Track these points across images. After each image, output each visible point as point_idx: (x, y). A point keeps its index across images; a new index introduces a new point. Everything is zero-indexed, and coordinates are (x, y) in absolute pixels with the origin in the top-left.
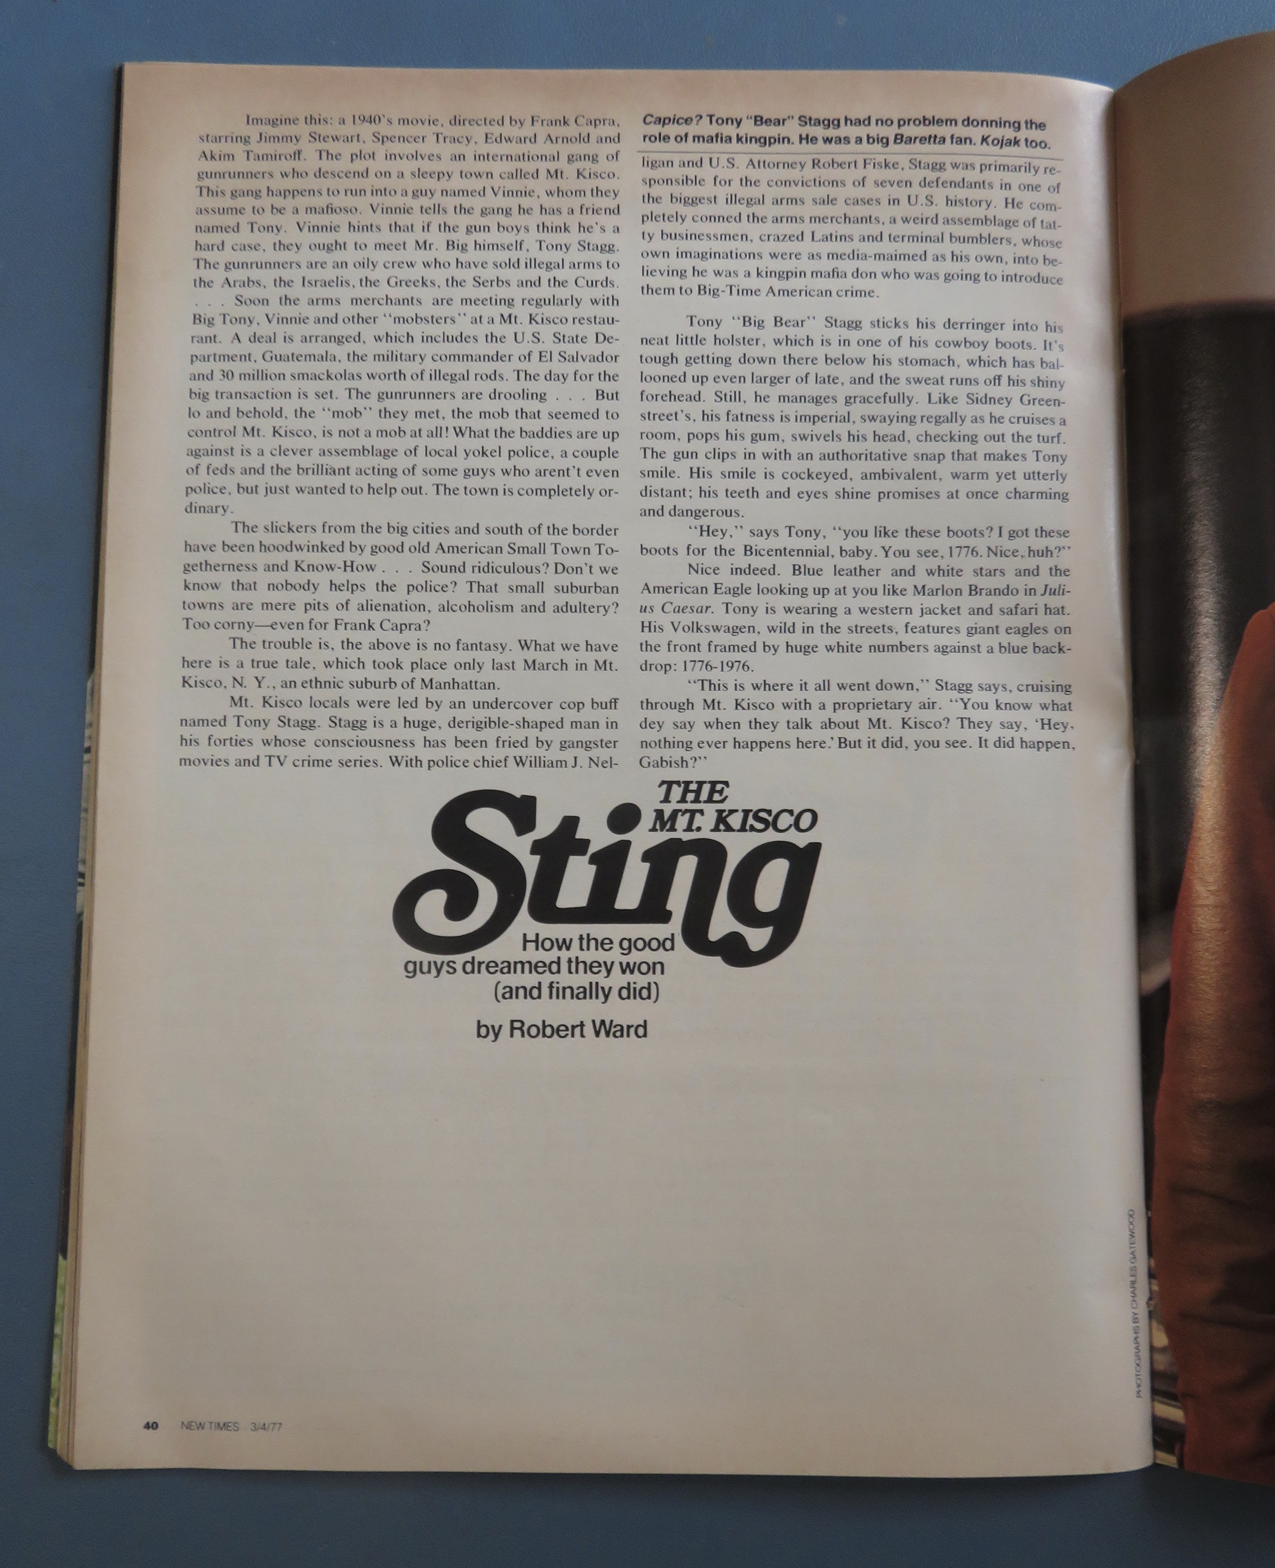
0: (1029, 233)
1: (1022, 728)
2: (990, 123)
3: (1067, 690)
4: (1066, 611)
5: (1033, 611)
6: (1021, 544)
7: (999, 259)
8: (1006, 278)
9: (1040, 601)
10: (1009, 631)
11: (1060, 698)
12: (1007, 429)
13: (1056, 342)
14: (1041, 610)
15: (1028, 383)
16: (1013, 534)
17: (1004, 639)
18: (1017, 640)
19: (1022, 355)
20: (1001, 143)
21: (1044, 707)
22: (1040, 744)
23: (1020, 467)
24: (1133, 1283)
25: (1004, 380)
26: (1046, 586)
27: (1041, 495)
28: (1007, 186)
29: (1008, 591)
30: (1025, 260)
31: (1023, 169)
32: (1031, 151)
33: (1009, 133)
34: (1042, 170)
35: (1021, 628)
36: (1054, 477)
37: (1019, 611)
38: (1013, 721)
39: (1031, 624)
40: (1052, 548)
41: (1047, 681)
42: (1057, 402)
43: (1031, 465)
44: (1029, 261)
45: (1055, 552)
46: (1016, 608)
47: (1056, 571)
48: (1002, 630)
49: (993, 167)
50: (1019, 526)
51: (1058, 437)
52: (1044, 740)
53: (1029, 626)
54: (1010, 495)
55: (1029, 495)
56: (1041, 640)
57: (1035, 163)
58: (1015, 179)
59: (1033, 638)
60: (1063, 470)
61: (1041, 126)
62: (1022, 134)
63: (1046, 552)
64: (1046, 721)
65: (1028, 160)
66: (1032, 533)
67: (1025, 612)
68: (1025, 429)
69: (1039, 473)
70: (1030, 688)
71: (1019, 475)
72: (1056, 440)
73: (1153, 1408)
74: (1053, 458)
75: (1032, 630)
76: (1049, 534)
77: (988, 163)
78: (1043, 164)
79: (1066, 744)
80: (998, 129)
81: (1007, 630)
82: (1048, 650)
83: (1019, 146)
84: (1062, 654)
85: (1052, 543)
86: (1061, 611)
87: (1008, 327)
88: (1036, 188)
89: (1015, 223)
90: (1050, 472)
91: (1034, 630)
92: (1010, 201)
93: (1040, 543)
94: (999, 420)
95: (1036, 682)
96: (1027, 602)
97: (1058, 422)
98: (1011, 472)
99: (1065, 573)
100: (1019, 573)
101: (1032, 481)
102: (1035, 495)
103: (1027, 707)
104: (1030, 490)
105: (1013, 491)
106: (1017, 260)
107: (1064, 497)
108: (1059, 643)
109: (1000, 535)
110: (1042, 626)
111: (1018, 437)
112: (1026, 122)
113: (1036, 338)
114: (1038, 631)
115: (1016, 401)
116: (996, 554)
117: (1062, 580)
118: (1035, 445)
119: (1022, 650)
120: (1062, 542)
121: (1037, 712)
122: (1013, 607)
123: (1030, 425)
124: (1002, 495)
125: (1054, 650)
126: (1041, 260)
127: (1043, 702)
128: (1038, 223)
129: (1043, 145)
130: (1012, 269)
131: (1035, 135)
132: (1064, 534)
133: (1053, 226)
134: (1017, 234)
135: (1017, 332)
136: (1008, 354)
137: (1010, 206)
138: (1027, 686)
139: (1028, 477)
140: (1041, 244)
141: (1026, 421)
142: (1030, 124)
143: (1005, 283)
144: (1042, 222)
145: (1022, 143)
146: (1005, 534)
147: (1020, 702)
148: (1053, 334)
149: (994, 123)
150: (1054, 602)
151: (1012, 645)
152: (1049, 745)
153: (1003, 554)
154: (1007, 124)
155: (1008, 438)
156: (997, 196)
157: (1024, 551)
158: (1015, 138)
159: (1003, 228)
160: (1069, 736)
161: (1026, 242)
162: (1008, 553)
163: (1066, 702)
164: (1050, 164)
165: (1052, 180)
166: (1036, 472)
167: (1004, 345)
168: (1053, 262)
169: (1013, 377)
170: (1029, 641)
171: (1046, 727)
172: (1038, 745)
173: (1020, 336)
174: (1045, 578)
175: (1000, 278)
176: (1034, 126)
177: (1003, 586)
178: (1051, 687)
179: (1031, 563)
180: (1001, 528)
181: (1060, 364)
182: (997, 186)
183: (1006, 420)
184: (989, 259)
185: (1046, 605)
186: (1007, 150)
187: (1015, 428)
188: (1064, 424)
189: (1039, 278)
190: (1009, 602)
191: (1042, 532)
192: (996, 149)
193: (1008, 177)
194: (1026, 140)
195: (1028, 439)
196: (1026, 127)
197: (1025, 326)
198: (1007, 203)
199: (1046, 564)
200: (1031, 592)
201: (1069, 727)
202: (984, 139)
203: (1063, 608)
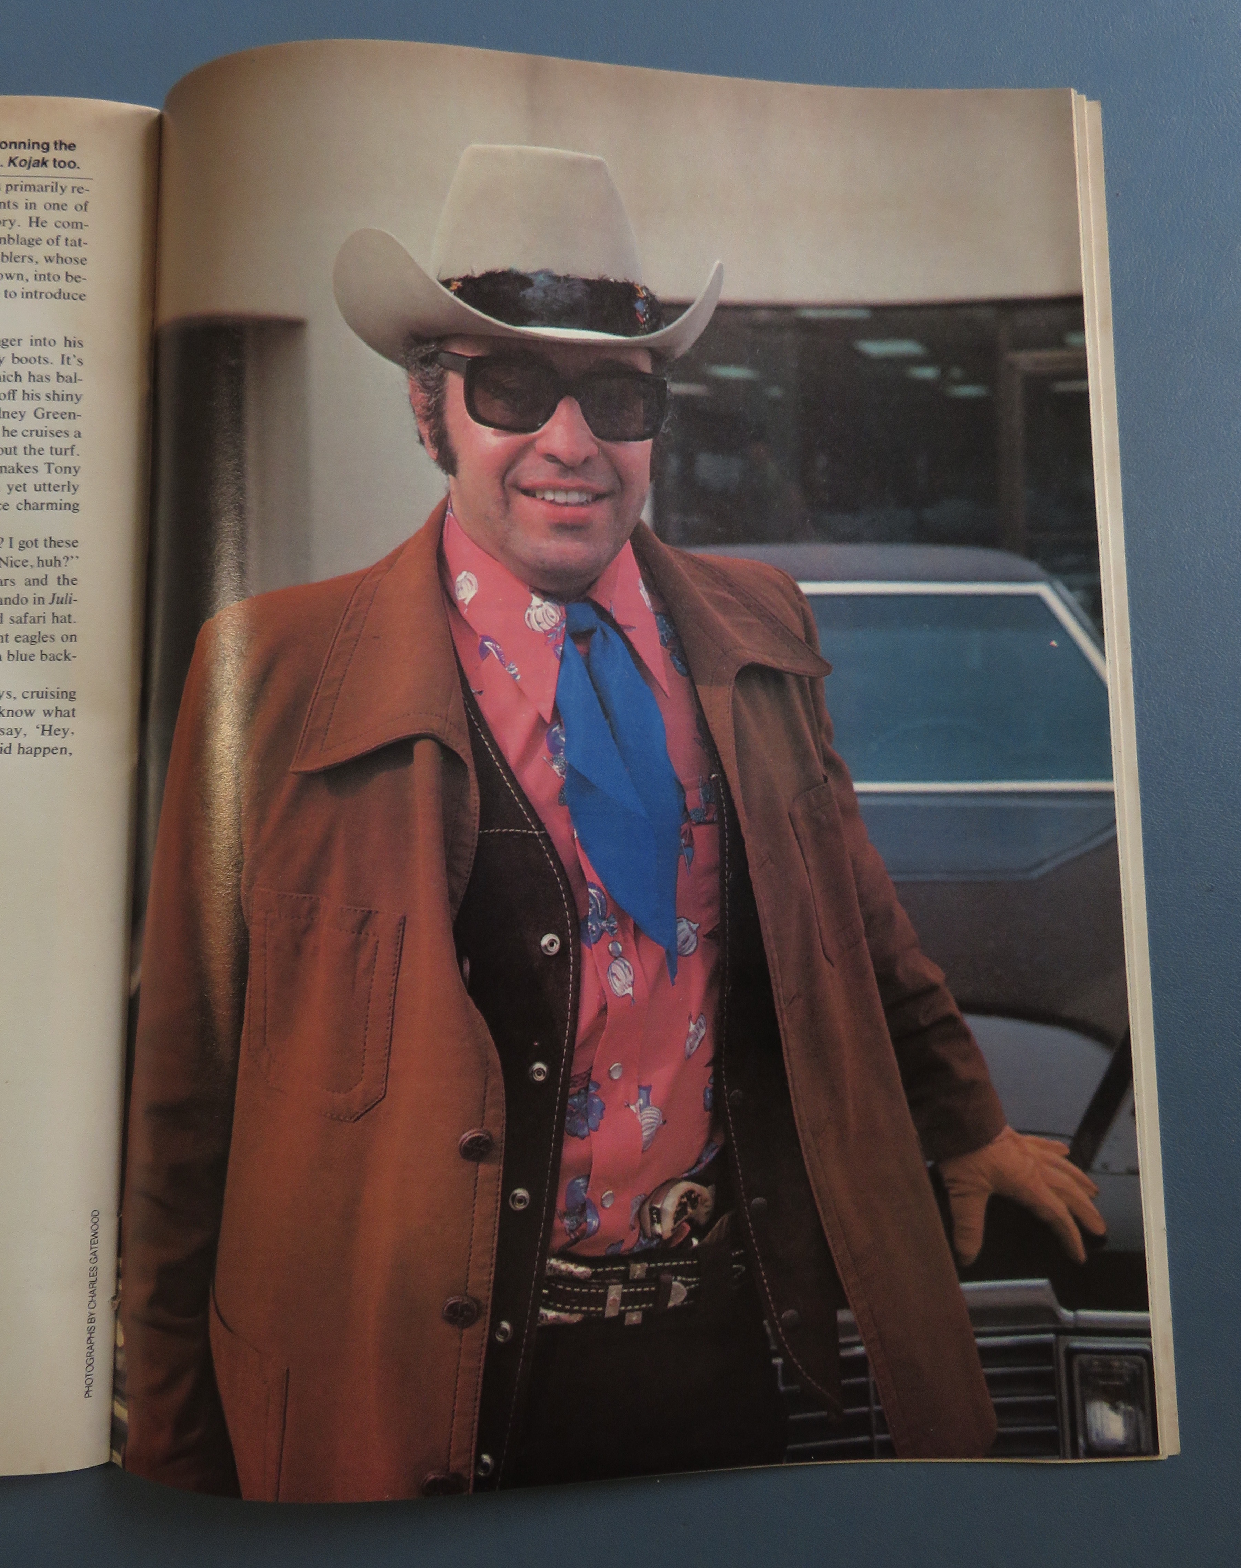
0: (52, 250)
1: (21, 734)
2: (18, 145)
3: (71, 696)
4: (72, 619)
5: (41, 619)
6: (30, 554)
7: (20, 276)
8: (26, 295)
9: (47, 609)
10: (18, 639)
11: (64, 704)
12: (20, 442)
13: (74, 356)
14: (49, 618)
15: (43, 397)
16: (22, 546)
17: (12, 646)
18: (25, 648)
19: (38, 369)
20: (28, 164)
21: (47, 713)
22: (38, 750)
23: (30, 479)
24: (92, 1283)
25: (19, 395)
26: (54, 594)
27: (51, 506)
28: (32, 206)
29: (18, 600)
30: (47, 277)
31: (49, 189)
32: (58, 171)
33: (38, 154)
34: (69, 189)
35: (30, 636)
36: (66, 488)
37: (28, 619)
38: (13, 727)
39: (39, 632)
40: (60, 557)
41: (53, 688)
42: (73, 416)
43: (43, 477)
44: (51, 278)
45: (63, 562)
46: (25, 617)
47: (64, 580)
48: (11, 638)
49: (19, 188)
50: (29, 537)
51: (72, 449)
52: (42, 746)
53: (37, 634)
54: (20, 506)
55: (39, 507)
56: (48, 648)
57: (62, 182)
58: (40, 198)
59: (41, 646)
60: (74, 481)
61: (71, 147)
62: (50, 156)
63: (55, 562)
64: (47, 728)
65: (55, 180)
66: (41, 543)
67: (34, 621)
68: (37, 442)
69: (50, 485)
70: (35, 694)
71: (30, 488)
72: (69, 452)
73: (113, 1408)
74: (66, 469)
75: (41, 638)
76: (57, 544)
77: (13, 184)
78: (69, 183)
79: (64, 750)
80: (27, 151)
81: (16, 638)
82: (54, 658)
83: (46, 166)
84: (67, 662)
85: (60, 552)
86: (68, 619)
87: (26, 343)
88: (62, 207)
89: (38, 241)
90: (60, 483)
91: (42, 638)
92: (34, 219)
93: (48, 554)
94: (12, 434)
95: (41, 688)
96: (35, 610)
97: (72, 434)
98: (22, 484)
99: (73, 582)
100: (29, 583)
101: (42, 492)
102: (45, 506)
103: (30, 713)
104: (39, 502)
105: (23, 502)
106: (38, 277)
107: (75, 508)
108: (65, 651)
109: (11, 547)
110: (49, 634)
111: (30, 450)
112: (56, 143)
113: (53, 353)
114: (45, 639)
115: (30, 416)
116: (6, 565)
117: (70, 588)
118: (48, 457)
119: (30, 658)
120: (71, 551)
121: (39, 719)
122: (22, 615)
123: (44, 438)
124: (12, 507)
125: (60, 657)
126: (63, 277)
127: (46, 708)
128: (62, 241)
129: (72, 164)
130: (33, 286)
131: (65, 155)
132: (73, 544)
133: (78, 243)
134: (40, 252)
135: (34, 347)
136: (23, 369)
137: (34, 225)
138: (32, 692)
139: (38, 488)
140: (64, 261)
141: (39, 434)
142: (59, 145)
143: (25, 300)
144: (67, 239)
145: (50, 164)
146: (16, 545)
147: (23, 709)
148: (72, 349)
149: (22, 145)
150: (62, 610)
151: (20, 652)
152: (46, 751)
153: (13, 564)
154: (36, 146)
155: (20, 451)
156: (21, 216)
157: (33, 561)
158: (43, 159)
159: (25, 247)
160: (68, 742)
161: (49, 259)
162: (18, 563)
163: (70, 709)
164: (78, 183)
165: (80, 199)
166: (47, 483)
167: (20, 360)
168: (75, 279)
169: (28, 391)
170: (36, 649)
171: (47, 733)
172: (34, 751)
173: (37, 351)
174: (53, 587)
175: (19, 295)
176: (63, 146)
177: (13, 596)
178: (56, 694)
179: (40, 573)
180: (11, 538)
181: (78, 378)
182: (22, 205)
183: (19, 434)
184: (10, 277)
185: (53, 614)
186: (34, 171)
187: (27, 441)
188: (79, 437)
189: (61, 295)
190: (18, 611)
191: (52, 542)
192: (23, 171)
193: (32, 197)
194: (55, 160)
195: (40, 452)
196: (56, 148)
197: (43, 342)
198: (31, 222)
199: (53, 573)
200: (39, 600)
201: (69, 733)
202: (12, 161)
203: (69, 616)
